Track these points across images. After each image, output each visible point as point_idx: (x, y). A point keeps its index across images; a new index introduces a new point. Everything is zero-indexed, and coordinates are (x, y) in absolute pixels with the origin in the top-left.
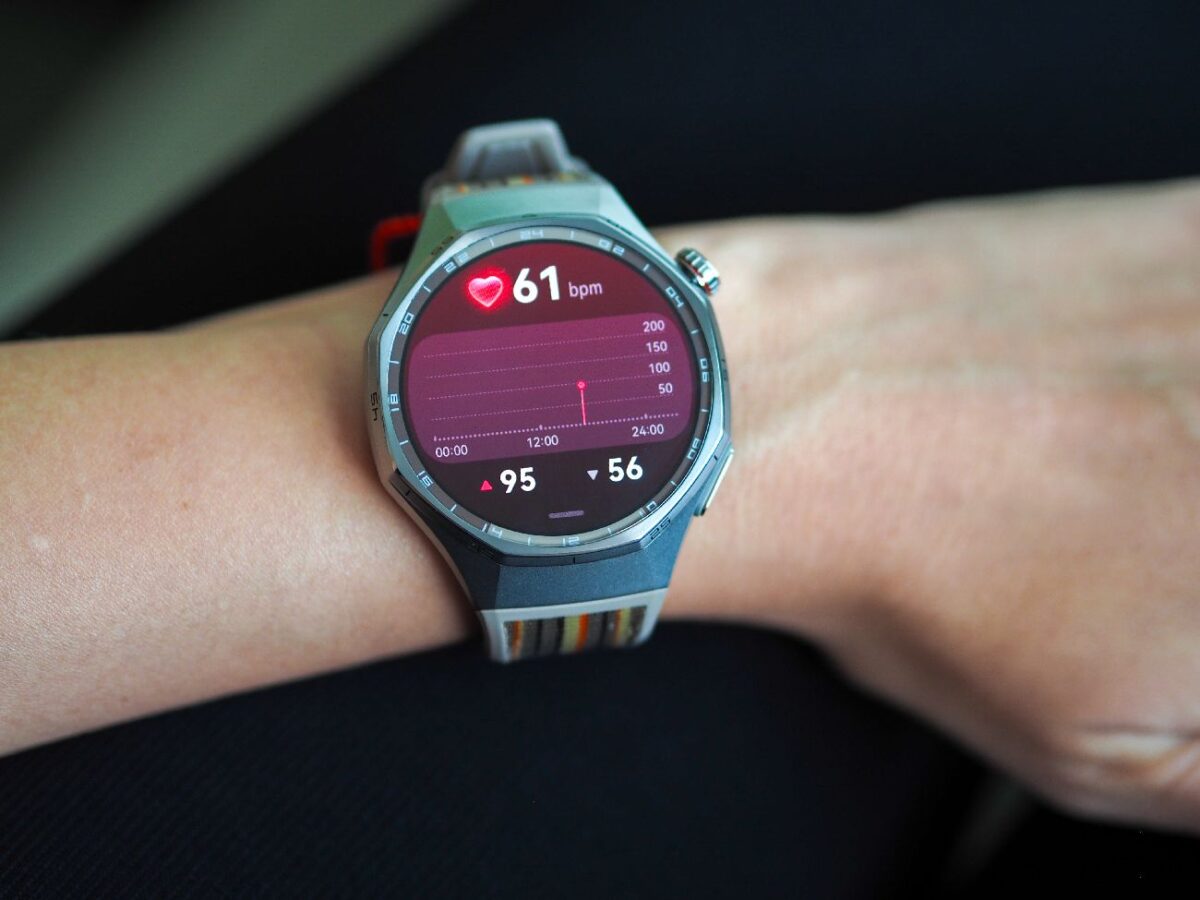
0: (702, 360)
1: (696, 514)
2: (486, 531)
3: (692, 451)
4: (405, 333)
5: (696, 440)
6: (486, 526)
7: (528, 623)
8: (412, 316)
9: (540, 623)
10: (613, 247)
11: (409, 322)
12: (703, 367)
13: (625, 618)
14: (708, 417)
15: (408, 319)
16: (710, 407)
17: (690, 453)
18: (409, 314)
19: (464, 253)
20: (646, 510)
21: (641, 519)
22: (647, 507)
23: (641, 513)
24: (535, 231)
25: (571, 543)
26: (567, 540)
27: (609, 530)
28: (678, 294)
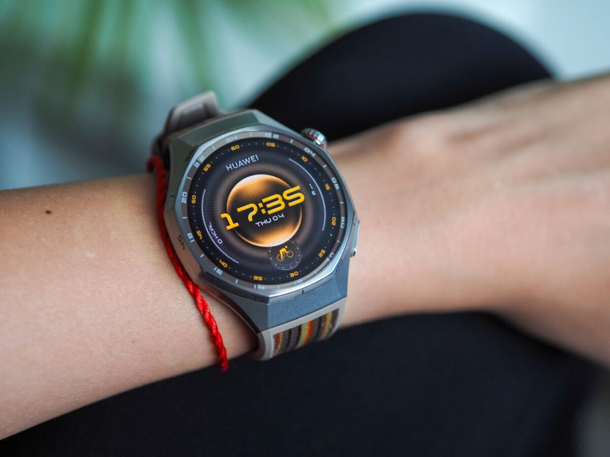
0: (333, 179)
1: (351, 256)
2: (256, 288)
3: (343, 223)
6: (255, 286)
7: (284, 333)
8: (186, 193)
9: (290, 331)
10: (273, 135)
11: (186, 196)
12: (334, 182)
13: (329, 318)
14: (345, 205)
15: (185, 195)
16: (344, 200)
17: (342, 225)
18: (184, 192)
19: (202, 156)
20: (329, 258)
21: (329, 263)
22: (330, 256)
23: (328, 260)
24: (233, 137)
25: (299, 283)
26: (297, 282)
27: (315, 272)
28: (311, 150)
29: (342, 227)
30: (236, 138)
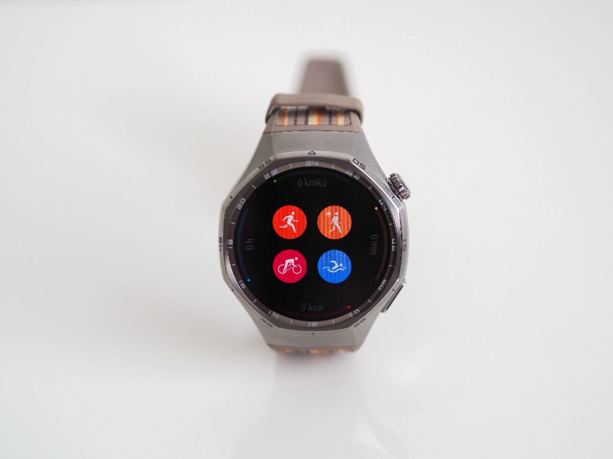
0: (393, 239)
4: (240, 208)
5: (385, 281)
6: (270, 312)
7: (291, 350)
8: (245, 200)
9: (297, 351)
10: (354, 175)
14: (392, 269)
15: (242, 202)
16: (394, 264)
17: (380, 287)
19: (276, 170)
20: (354, 313)
21: (350, 319)
22: (355, 312)
23: (351, 314)
24: (314, 162)
25: (312, 325)
26: (311, 324)
27: (333, 321)
28: (385, 204)
29: (380, 289)
30: (317, 164)
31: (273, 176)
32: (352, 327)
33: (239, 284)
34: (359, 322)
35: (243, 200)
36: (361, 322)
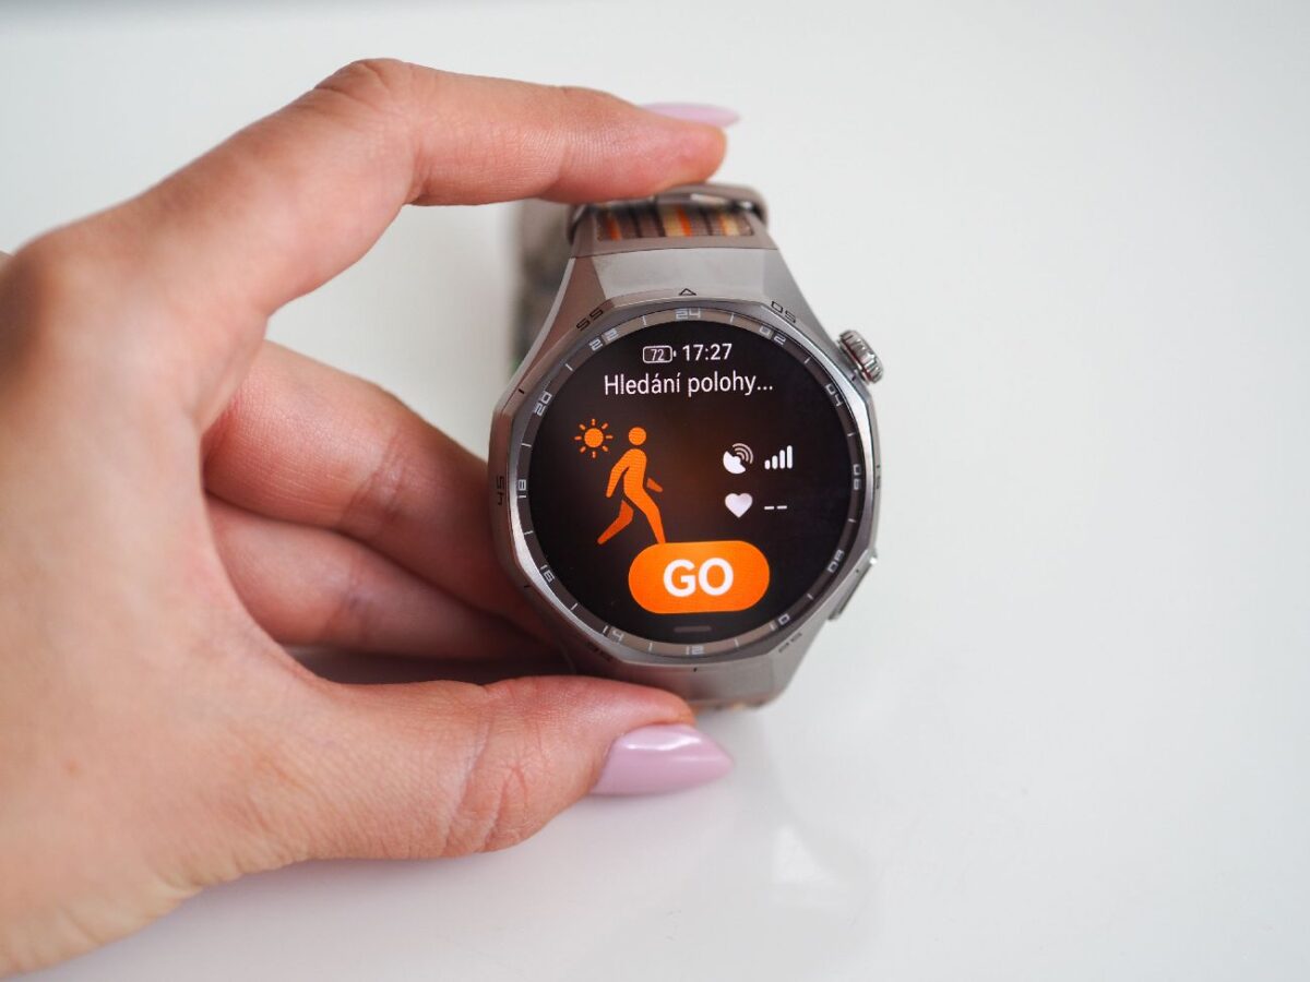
0: (855, 466)
2: (606, 633)
3: (834, 563)
4: (540, 414)
5: (839, 552)
6: (607, 627)
8: (550, 396)
10: (774, 336)
11: (546, 402)
12: (856, 474)
14: (856, 527)
15: (545, 399)
16: (859, 517)
17: (830, 566)
18: (547, 393)
19: (614, 331)
20: (778, 623)
21: (772, 634)
22: (780, 620)
23: (772, 626)
24: (693, 312)
25: (694, 653)
26: (691, 650)
27: (736, 642)
28: (838, 392)
29: (830, 569)
30: (698, 315)
31: (607, 343)
32: (774, 653)
33: (542, 572)
34: (788, 640)
35: (547, 397)
36: (792, 640)
